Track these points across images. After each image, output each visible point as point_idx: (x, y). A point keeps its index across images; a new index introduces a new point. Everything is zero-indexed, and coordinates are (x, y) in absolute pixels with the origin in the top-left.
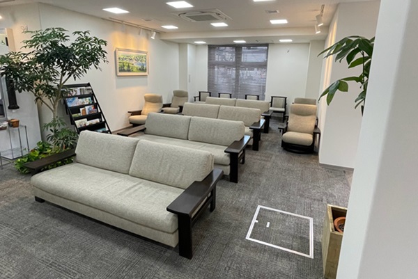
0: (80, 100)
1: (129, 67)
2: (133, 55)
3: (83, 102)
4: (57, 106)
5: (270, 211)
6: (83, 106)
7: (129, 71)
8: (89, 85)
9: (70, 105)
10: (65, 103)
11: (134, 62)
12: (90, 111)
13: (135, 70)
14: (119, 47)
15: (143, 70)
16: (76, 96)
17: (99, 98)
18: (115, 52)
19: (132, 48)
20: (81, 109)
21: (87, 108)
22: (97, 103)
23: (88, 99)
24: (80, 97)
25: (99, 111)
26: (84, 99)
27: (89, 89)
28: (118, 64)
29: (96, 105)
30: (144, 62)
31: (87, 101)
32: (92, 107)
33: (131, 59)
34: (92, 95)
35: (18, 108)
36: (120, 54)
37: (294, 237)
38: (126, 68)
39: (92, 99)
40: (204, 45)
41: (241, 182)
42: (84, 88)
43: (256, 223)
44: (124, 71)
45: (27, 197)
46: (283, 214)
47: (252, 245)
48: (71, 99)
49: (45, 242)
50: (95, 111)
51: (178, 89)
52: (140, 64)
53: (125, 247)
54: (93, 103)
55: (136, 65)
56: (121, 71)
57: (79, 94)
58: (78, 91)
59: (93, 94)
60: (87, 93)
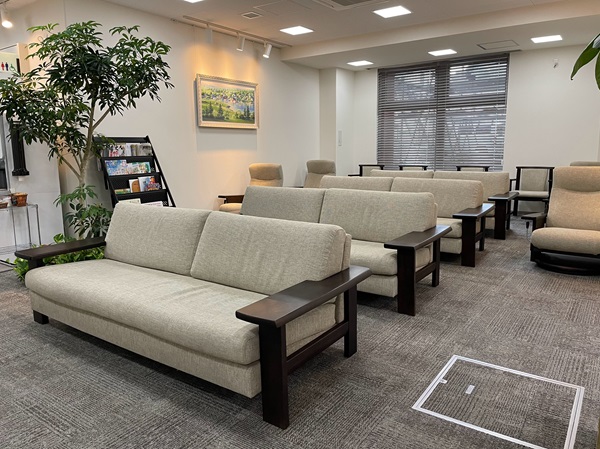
0: (130, 165)
1: (221, 111)
2: (230, 89)
3: (136, 169)
4: (86, 168)
5: (479, 366)
6: (136, 176)
7: (220, 119)
8: (147, 139)
9: (111, 172)
10: (104, 168)
11: (231, 103)
12: (147, 186)
13: (232, 118)
14: (203, 72)
15: (248, 117)
16: (122, 158)
17: (165, 164)
18: (196, 82)
19: (227, 75)
20: (131, 181)
21: (141, 180)
22: (161, 173)
23: (144, 164)
24: (130, 160)
25: (164, 188)
26: (137, 164)
27: (147, 147)
28: (201, 104)
29: (159, 177)
30: (249, 104)
31: (143, 167)
32: (150, 179)
33: (226, 98)
34: (152, 159)
35: (28, 173)
36: (205, 86)
37: (531, 417)
38: (215, 113)
39: (153, 166)
40: (369, 69)
41: (422, 314)
42: (139, 144)
43: (440, 384)
44: (212, 118)
45: (23, 316)
46: (510, 374)
47: (424, 421)
48: (113, 162)
49: (33, 378)
50: (156, 186)
51: (317, 157)
52: (242, 108)
53: (164, 397)
54: (153, 173)
55: (234, 108)
56: (206, 118)
57: (128, 154)
58: (127, 149)
59: (154, 157)
60: (142, 153)
